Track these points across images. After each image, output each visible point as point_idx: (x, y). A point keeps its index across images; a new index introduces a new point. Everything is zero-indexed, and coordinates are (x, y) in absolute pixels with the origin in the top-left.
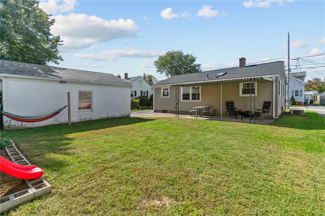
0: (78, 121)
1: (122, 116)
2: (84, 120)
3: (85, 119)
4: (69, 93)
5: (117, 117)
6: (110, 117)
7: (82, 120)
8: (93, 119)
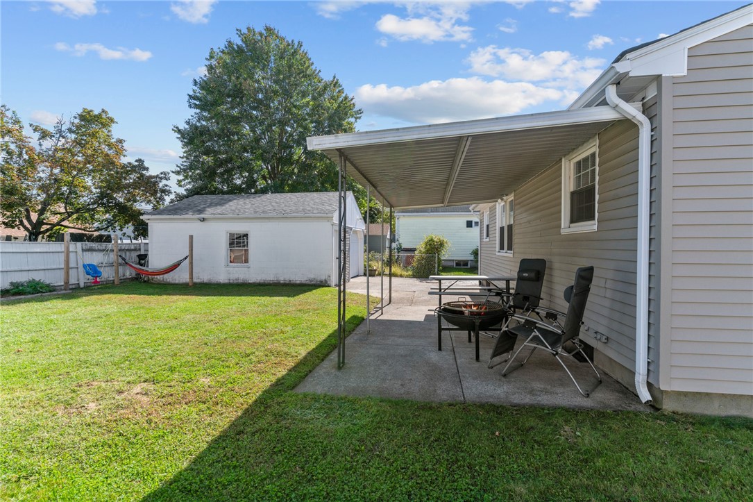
0: (227, 281)
1: (309, 283)
2: (235, 282)
3: (236, 280)
4: (191, 237)
5: (298, 282)
6: (282, 282)
7: (231, 281)
8: (250, 281)
